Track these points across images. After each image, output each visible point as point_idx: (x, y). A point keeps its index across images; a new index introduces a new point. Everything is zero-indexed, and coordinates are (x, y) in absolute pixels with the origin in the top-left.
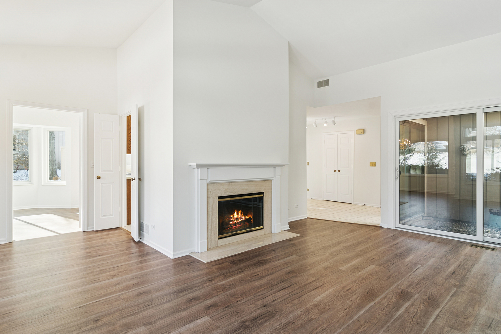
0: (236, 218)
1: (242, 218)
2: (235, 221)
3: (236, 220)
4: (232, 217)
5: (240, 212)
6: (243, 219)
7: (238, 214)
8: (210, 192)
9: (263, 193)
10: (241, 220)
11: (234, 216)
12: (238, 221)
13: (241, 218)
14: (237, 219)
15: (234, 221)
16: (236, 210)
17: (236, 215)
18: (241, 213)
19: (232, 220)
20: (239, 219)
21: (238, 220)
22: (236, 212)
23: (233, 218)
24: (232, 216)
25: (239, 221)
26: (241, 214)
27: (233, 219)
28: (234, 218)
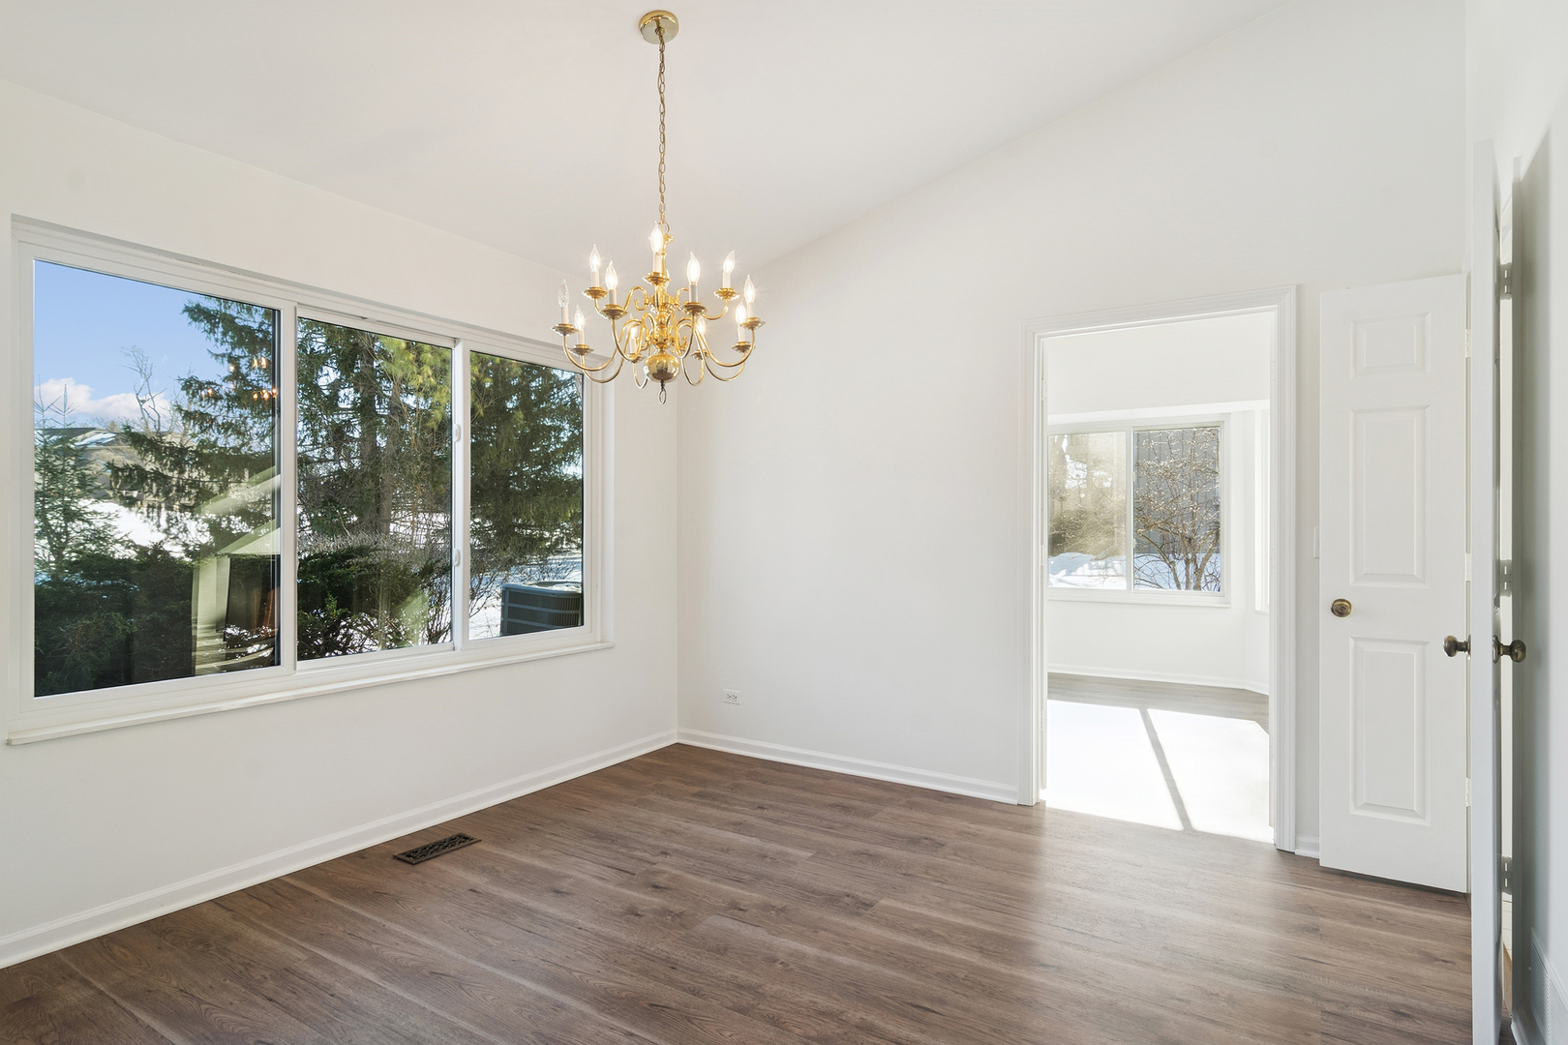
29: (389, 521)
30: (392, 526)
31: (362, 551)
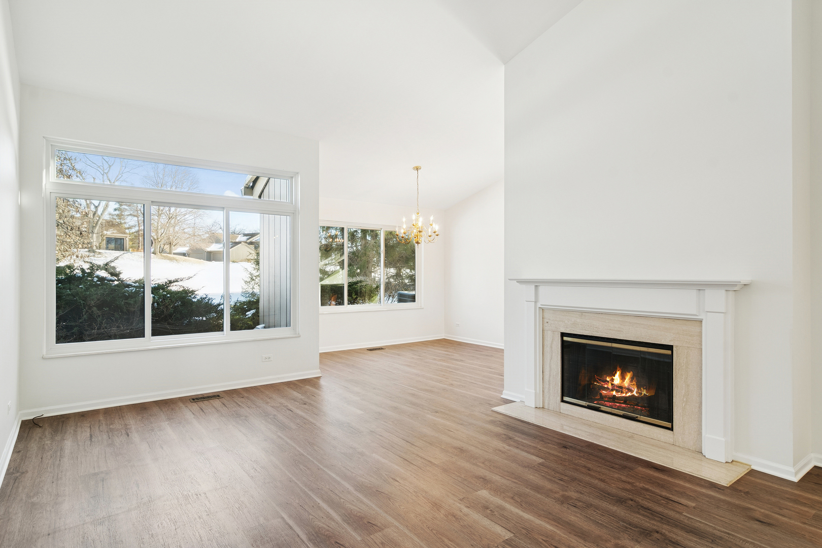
0: (617, 387)
1: (631, 391)
2: (614, 393)
3: (617, 391)
4: (608, 382)
5: (628, 376)
6: (635, 393)
7: (623, 378)
8: (547, 322)
9: (670, 348)
10: (629, 394)
11: (612, 380)
12: (619, 395)
13: (629, 390)
14: (620, 388)
15: (612, 390)
16: (620, 367)
17: (617, 379)
18: (632, 379)
19: (608, 388)
20: (624, 391)
21: (622, 392)
22: (618, 373)
23: (610, 384)
24: (608, 379)
25: (624, 395)
26: (631, 381)
27: (610, 386)
28: (612, 384)
29: (371, 272)
30: (373, 274)
31: (361, 282)
